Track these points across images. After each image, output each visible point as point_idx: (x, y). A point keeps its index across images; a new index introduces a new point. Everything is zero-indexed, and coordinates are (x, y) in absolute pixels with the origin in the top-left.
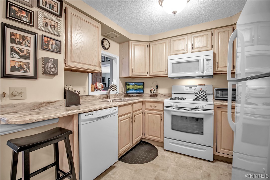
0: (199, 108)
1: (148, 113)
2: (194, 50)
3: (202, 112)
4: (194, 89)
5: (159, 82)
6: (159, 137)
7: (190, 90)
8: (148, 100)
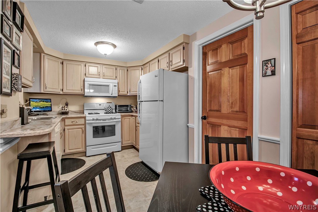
0: (113, 118)
1: (68, 129)
2: (105, 77)
3: (115, 120)
4: (102, 106)
5: (69, 100)
6: (80, 148)
7: (100, 106)
8: (69, 117)
